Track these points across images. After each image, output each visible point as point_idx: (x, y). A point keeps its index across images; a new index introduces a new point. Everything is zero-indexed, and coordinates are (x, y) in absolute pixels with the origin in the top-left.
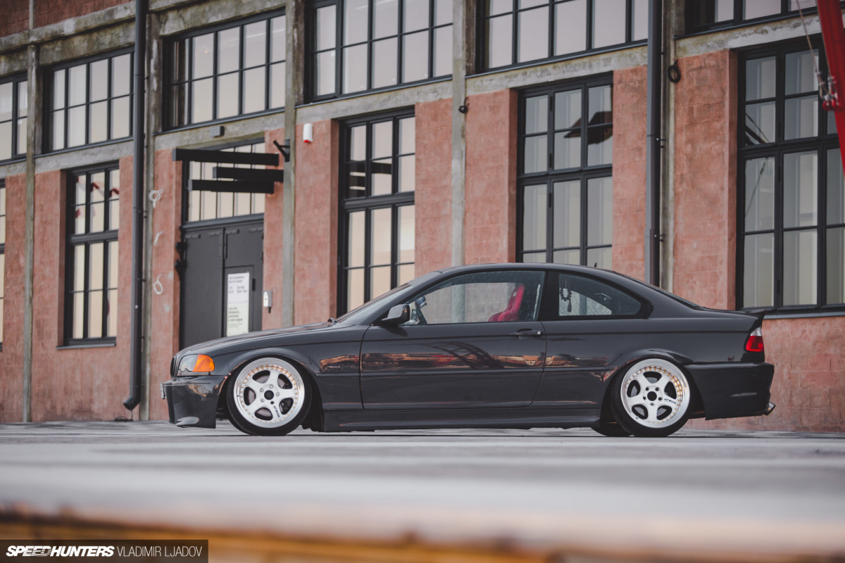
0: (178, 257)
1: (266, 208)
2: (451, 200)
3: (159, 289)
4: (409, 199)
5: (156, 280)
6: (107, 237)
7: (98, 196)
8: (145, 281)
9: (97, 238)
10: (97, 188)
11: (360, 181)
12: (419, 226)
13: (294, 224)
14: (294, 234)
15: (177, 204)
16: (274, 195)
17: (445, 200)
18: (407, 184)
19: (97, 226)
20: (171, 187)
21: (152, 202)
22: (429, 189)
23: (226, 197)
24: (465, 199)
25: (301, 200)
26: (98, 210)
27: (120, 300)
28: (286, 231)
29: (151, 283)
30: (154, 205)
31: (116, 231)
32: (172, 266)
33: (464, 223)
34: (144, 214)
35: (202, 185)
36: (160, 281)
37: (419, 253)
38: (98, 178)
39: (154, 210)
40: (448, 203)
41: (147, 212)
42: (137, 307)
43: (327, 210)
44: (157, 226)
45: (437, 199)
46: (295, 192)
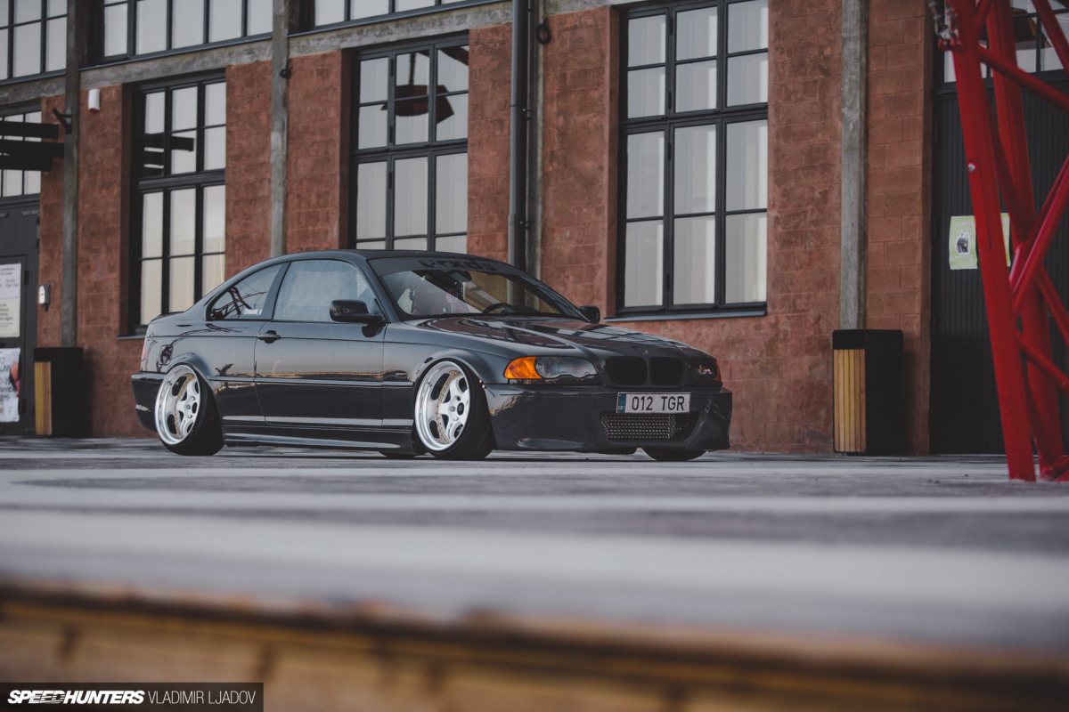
1: (42, 189)
2: (270, 181)
4: (217, 178)
11: (155, 158)
12: (231, 210)
13: (76, 207)
14: (77, 218)
16: (53, 174)
17: (262, 180)
18: (216, 157)
22: (243, 167)
24: (287, 178)
25: (85, 178)
28: (67, 215)
33: (286, 207)
37: (230, 242)
40: (266, 183)
43: (117, 190)
45: (252, 178)
46: (78, 169)
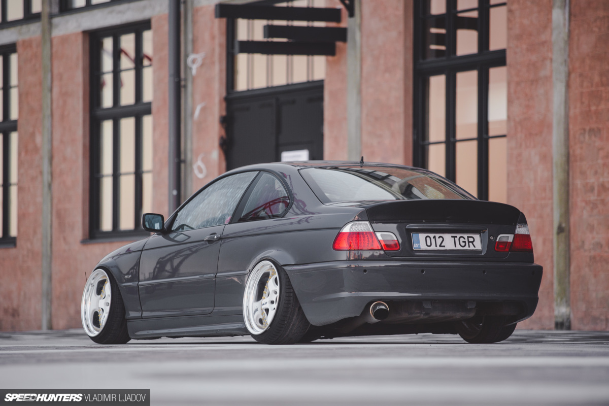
0: (223, 133)
1: (327, 74)
2: (551, 60)
3: (201, 171)
4: (500, 59)
5: (197, 161)
6: (140, 110)
7: (126, 63)
8: (184, 161)
9: (127, 112)
10: (126, 54)
11: (439, 39)
12: (512, 91)
13: (360, 92)
14: (361, 103)
15: (221, 71)
16: (336, 58)
17: (544, 59)
18: (496, 44)
19: (128, 97)
20: (213, 50)
21: (191, 69)
22: (524, 46)
23: (280, 60)
24: (569, 56)
25: (368, 63)
26: (128, 78)
27: (155, 185)
28: (351, 99)
29: (191, 165)
30: (194, 72)
31: (149, 104)
32: (216, 143)
33: (568, 86)
34: (183, 83)
35: (251, 47)
36: (203, 161)
37: (512, 124)
38: (128, 42)
39: (194, 79)
40: (548, 62)
41: (186, 80)
42: (175, 193)
43: (399, 74)
44: (198, 97)
45: (534, 58)
46: (361, 53)
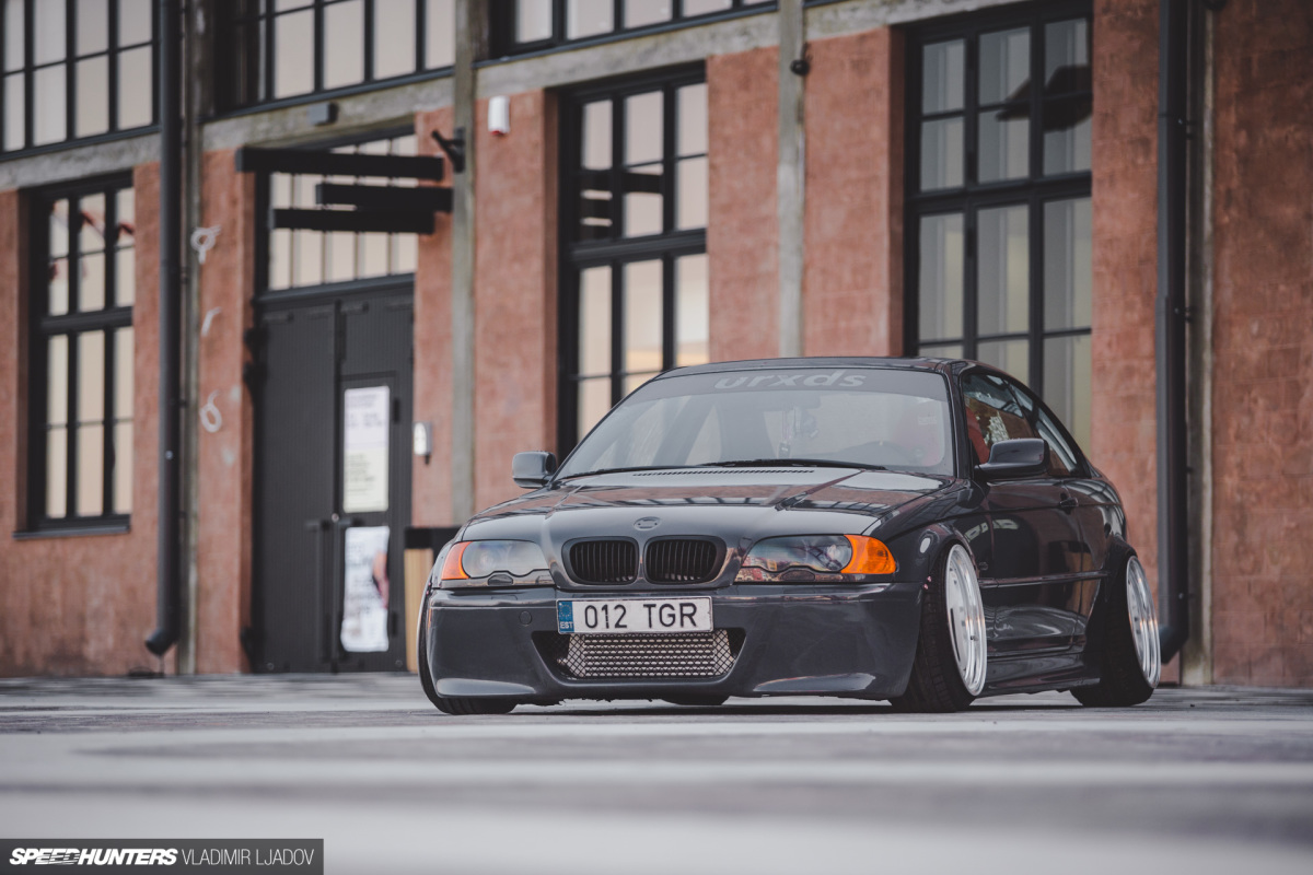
0: (249, 358)
1: (421, 263)
2: (777, 246)
3: (212, 419)
4: (696, 242)
5: (206, 403)
6: (111, 319)
7: (92, 239)
8: (186, 404)
9: (91, 322)
10: (90, 221)
11: (599, 208)
12: (716, 295)
13: (472, 293)
14: (474, 310)
15: (246, 256)
16: (434, 237)
17: (766, 245)
18: (692, 214)
19: (92, 299)
20: (234, 223)
21: (197, 253)
22: (735, 224)
23: (342, 241)
24: (805, 241)
25: (486, 246)
26: (93, 267)
27: (138, 443)
28: (459, 306)
29: (197, 410)
30: (202, 257)
31: (128, 309)
32: (238, 374)
33: (803, 288)
34: (184, 275)
35: (295, 219)
36: (216, 403)
37: (717, 347)
38: (94, 205)
39: (201, 269)
40: (772, 250)
41: (189, 270)
42: (169, 455)
43: (536, 265)
44: (208, 299)
45: (749, 242)
46: (475, 230)
